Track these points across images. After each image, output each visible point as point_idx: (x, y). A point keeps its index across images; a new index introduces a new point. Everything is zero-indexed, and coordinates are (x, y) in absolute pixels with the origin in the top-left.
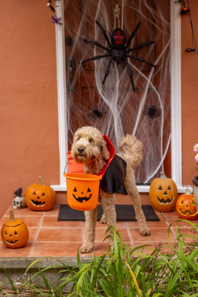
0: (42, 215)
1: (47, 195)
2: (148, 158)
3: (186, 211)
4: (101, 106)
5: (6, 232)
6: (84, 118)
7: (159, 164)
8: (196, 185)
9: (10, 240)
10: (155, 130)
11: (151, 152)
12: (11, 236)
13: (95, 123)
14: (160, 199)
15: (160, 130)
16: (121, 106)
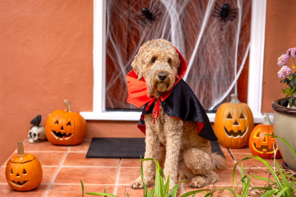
0: (66, 150)
1: (75, 125)
2: (217, 76)
3: (263, 147)
4: (154, 5)
5: (12, 170)
6: (129, 21)
7: (231, 84)
8: (277, 111)
9: (16, 181)
10: (228, 37)
11: (220, 68)
12: (18, 175)
13: (144, 28)
14: (229, 131)
15: (235, 38)
16: (181, 5)
